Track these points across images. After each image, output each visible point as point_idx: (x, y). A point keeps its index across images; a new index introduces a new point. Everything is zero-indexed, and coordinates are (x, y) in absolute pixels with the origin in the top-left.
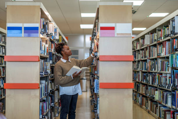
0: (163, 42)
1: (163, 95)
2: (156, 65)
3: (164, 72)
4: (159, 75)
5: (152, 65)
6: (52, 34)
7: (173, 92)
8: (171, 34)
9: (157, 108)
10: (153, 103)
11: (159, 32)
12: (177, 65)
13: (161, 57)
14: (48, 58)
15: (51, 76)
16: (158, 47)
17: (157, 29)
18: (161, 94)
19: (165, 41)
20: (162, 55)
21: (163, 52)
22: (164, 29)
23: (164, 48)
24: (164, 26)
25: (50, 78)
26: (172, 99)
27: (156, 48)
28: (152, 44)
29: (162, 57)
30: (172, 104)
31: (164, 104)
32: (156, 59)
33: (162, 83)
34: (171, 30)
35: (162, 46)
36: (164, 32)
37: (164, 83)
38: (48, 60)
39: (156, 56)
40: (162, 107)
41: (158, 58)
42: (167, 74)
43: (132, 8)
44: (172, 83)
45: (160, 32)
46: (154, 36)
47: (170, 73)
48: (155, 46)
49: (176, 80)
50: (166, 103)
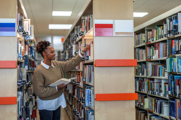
0: (155, 43)
1: (156, 104)
2: (145, 70)
3: (157, 77)
4: (149, 81)
5: (139, 69)
6: (28, 33)
7: (171, 101)
8: (168, 35)
9: (146, 117)
10: (140, 111)
11: (149, 32)
12: (179, 70)
13: (152, 60)
14: (23, 63)
15: (26, 85)
16: (147, 49)
17: (146, 29)
18: (152, 101)
19: (159, 42)
20: (154, 58)
21: (155, 55)
22: (157, 29)
23: (157, 51)
24: (157, 26)
25: (25, 87)
26: (170, 108)
27: (144, 51)
28: (138, 46)
29: (154, 60)
30: (170, 114)
31: (157, 114)
32: (144, 63)
33: (154, 89)
34: (168, 30)
35: (154, 48)
36: (156, 32)
37: (157, 90)
38: (23, 65)
39: (144, 60)
40: (154, 117)
41: (147, 61)
42: (161, 79)
43: (134, 1)
44: (169, 90)
45: (151, 32)
46: (142, 37)
47: (167, 78)
48: (143, 48)
49: (177, 87)
50: (161, 112)
